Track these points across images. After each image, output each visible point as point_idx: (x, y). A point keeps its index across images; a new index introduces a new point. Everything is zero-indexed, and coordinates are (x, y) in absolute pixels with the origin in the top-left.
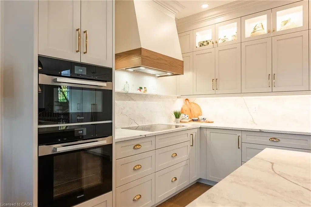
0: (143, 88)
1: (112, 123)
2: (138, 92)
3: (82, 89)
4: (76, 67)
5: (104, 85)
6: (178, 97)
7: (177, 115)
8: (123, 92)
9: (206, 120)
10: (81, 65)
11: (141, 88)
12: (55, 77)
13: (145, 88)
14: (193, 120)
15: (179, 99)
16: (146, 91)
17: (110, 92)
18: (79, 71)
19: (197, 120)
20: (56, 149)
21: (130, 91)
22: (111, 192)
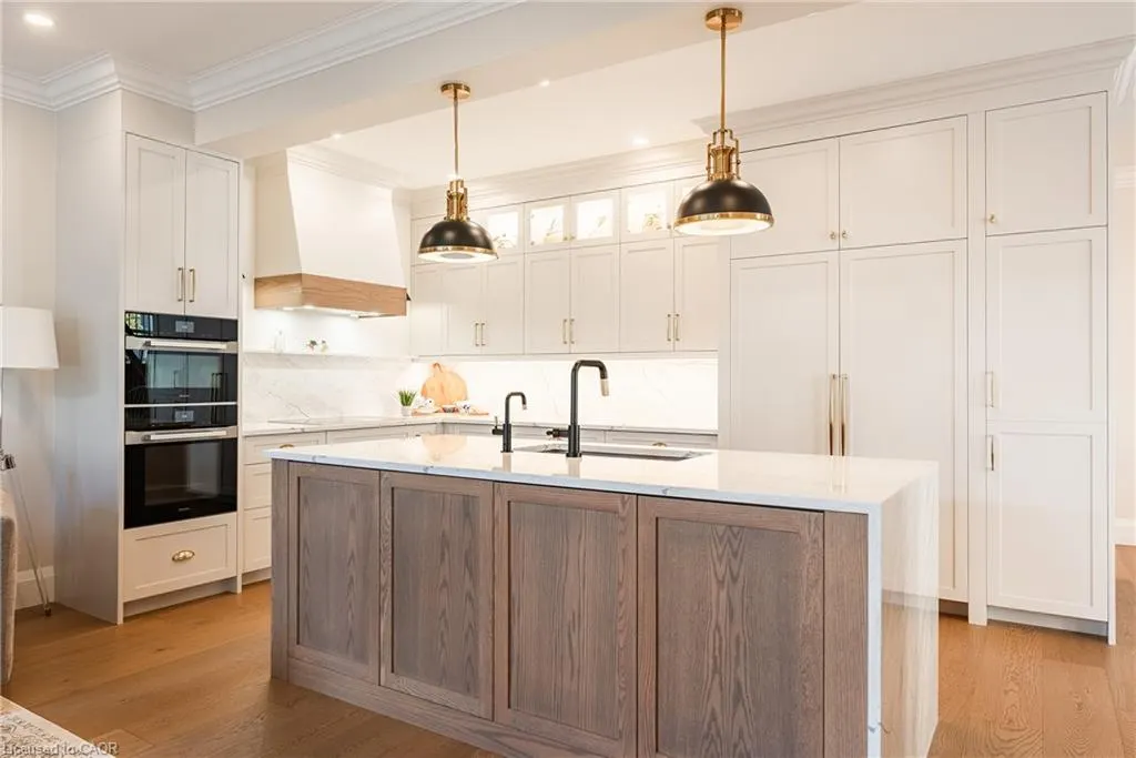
0: (319, 342)
1: (236, 406)
2: (308, 351)
3: (188, 353)
4: (177, 323)
5: (221, 347)
6: (413, 360)
7: (406, 400)
8: (273, 351)
9: (470, 411)
10: (186, 319)
11: (313, 343)
12: (148, 339)
13: (324, 342)
14: (445, 411)
15: (415, 364)
16: (325, 348)
17: (235, 357)
18: (181, 327)
19: (454, 411)
20: (149, 436)
21: (287, 350)
22: (234, 513)
